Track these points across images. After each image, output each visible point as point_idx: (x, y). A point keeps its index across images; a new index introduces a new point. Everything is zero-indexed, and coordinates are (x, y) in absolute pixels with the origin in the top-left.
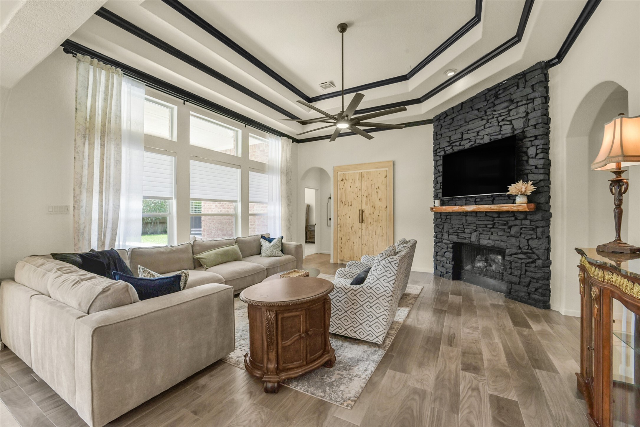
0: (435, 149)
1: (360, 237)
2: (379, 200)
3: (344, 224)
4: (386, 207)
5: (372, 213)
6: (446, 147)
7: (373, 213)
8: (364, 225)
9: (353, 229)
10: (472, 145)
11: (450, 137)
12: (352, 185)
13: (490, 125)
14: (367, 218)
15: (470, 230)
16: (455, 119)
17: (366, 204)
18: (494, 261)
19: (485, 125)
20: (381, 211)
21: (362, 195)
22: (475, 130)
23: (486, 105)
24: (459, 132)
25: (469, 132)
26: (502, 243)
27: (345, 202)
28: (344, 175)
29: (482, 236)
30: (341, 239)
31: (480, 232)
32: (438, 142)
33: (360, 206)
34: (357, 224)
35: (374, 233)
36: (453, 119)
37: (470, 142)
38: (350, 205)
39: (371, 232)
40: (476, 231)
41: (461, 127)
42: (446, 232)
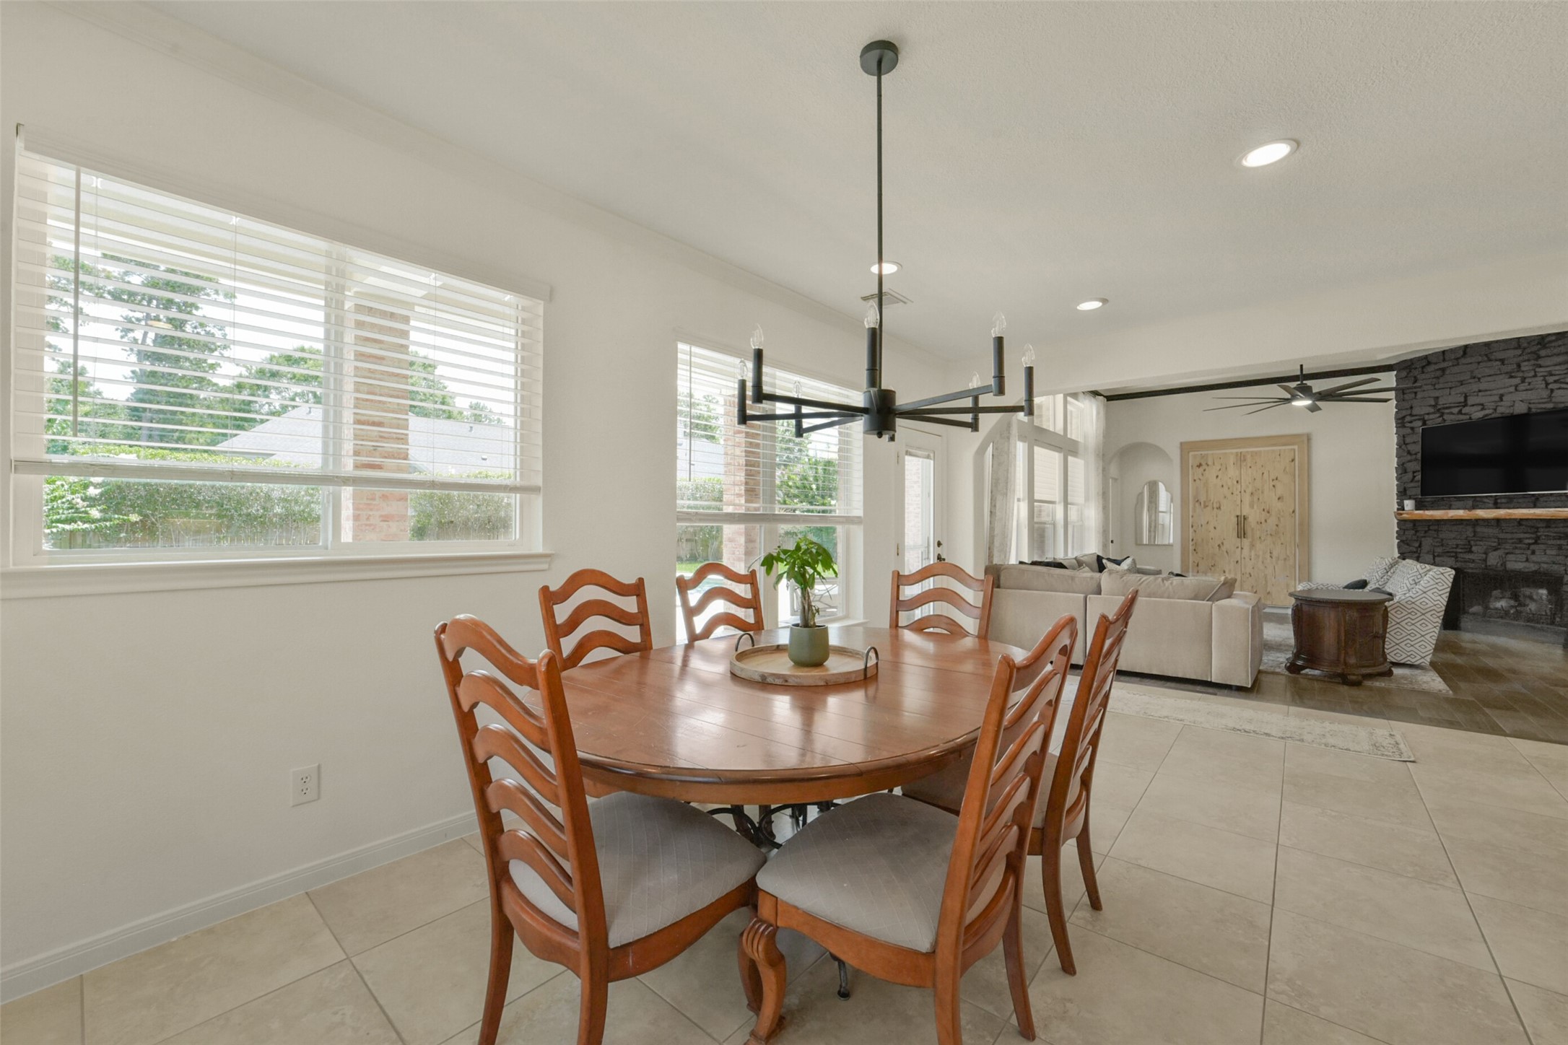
0: (1401, 416)
1: (1237, 562)
2: (1279, 499)
3: (1203, 540)
4: (1294, 512)
5: (1263, 521)
6: (1428, 414)
7: (1266, 521)
8: (1246, 542)
9: (1224, 548)
10: (1487, 415)
11: (1437, 398)
12: (1220, 474)
13: (1529, 387)
14: (1253, 529)
15: (1485, 547)
16: (1448, 372)
17: (1252, 506)
18: (1531, 598)
19: (1516, 386)
20: (1282, 519)
21: (1242, 491)
22: (1495, 392)
23: (1520, 355)
24: (1458, 392)
25: (1480, 394)
26: (1556, 567)
27: (1205, 502)
28: (1202, 456)
29: (1510, 557)
30: (1198, 565)
31: (1506, 551)
32: (1407, 405)
33: (1238, 508)
34: (1231, 541)
35: (1268, 555)
36: (1443, 370)
37: (1483, 409)
38: (1217, 508)
39: (1261, 553)
40: (1496, 549)
41: (1462, 385)
42: (1428, 553)
